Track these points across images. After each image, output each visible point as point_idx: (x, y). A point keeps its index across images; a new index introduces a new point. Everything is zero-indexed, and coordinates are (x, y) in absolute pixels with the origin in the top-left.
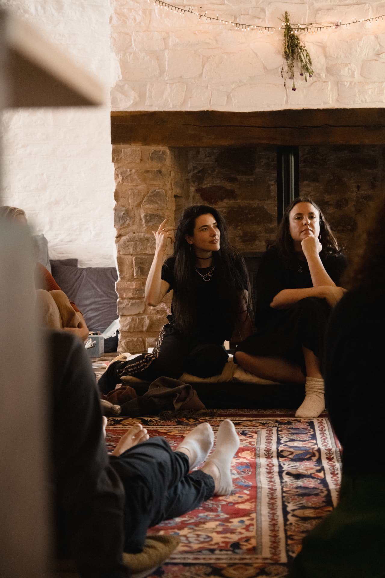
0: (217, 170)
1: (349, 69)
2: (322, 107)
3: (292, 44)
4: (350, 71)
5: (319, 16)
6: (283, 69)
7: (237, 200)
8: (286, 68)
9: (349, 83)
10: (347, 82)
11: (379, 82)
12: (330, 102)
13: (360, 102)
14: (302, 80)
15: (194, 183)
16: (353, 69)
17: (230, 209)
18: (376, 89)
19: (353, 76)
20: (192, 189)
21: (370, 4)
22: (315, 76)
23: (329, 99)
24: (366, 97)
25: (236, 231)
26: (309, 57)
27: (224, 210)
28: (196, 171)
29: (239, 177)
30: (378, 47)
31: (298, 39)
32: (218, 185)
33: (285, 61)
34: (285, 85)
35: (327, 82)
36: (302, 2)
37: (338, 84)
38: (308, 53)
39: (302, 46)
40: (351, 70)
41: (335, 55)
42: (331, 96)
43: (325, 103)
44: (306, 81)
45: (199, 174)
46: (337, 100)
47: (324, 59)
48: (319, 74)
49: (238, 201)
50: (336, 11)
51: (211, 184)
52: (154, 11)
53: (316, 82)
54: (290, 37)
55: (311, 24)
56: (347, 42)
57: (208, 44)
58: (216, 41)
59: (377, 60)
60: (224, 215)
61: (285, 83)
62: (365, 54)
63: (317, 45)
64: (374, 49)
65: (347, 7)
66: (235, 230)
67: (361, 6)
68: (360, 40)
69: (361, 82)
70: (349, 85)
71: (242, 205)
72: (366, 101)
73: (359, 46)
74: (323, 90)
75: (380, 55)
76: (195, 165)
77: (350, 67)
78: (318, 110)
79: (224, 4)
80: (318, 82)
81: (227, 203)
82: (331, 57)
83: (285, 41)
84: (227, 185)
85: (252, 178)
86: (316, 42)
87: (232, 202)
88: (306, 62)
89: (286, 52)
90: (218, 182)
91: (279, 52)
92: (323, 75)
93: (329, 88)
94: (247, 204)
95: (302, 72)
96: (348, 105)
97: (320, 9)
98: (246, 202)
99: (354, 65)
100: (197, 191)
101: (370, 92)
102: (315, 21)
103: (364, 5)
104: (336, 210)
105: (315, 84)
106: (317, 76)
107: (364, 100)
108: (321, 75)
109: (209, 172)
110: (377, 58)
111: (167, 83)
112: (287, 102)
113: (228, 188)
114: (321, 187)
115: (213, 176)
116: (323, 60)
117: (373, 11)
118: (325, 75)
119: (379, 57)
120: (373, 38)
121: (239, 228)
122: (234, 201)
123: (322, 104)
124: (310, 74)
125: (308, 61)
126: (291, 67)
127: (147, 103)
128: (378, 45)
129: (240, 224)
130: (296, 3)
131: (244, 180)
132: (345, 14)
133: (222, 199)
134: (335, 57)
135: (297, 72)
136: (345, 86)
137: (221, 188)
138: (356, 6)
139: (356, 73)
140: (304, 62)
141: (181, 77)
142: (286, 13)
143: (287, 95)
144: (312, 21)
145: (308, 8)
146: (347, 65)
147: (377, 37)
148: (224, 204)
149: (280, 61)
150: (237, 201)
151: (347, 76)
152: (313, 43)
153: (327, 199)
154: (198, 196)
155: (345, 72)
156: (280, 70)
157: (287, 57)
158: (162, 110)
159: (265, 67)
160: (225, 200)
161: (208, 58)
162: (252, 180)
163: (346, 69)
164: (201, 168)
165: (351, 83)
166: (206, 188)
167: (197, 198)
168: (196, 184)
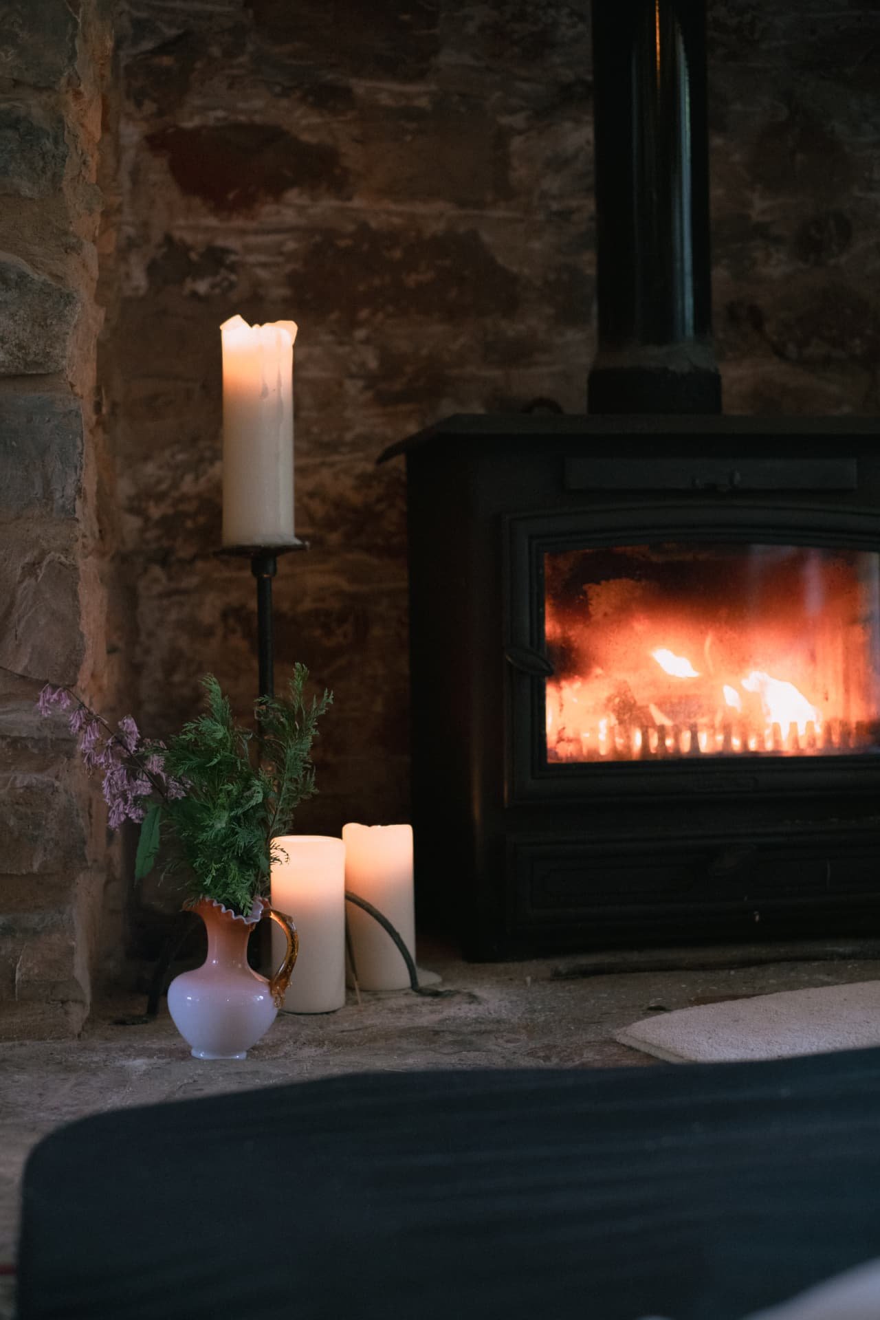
0: (250, 48)
7: (349, 198)
15: (139, 104)
17: (318, 238)
20: (132, 133)
25: (347, 349)
27: (291, 246)
28: (147, 45)
29: (360, 87)
32: (258, 119)
45: (167, 61)
49: (357, 203)
51: (220, 114)
60: (289, 268)
66: (341, 343)
71: (373, 224)
76: (143, 15)
81: (301, 210)
84: (304, 122)
85: (420, 94)
87: (325, 206)
90: (258, 103)
94: (396, 221)
98: (393, 207)
100: (154, 142)
104: (802, 266)
109: (215, 51)
113: (306, 137)
114: (736, 157)
115: (235, 72)
121: (360, 334)
122: (335, 203)
129: (364, 314)
131: (385, 100)
133: (276, 188)
137: (273, 136)
148: (289, 216)
150: (349, 204)
154: (157, 170)
160: (292, 195)
162: (423, 102)
164: (172, 32)
166: (197, 131)
167: (153, 177)
168: (149, 107)
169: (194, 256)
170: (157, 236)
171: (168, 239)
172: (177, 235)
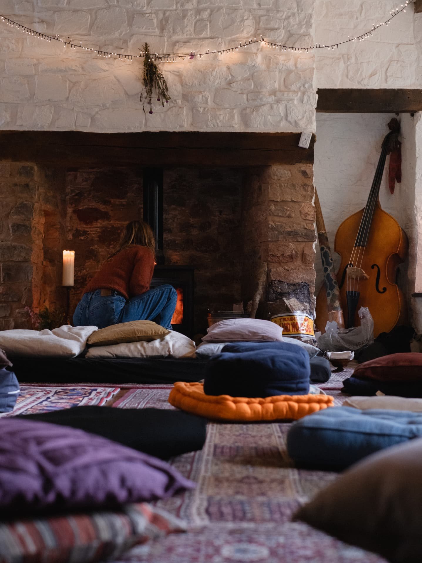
0: (92, 194)
1: (203, 96)
2: (178, 130)
3: (151, 72)
4: (204, 99)
5: (176, 47)
6: (142, 94)
7: (110, 221)
8: (145, 95)
9: (202, 108)
10: (201, 108)
11: (231, 109)
12: (185, 126)
13: (213, 126)
14: (160, 105)
15: (72, 205)
16: (206, 96)
17: (104, 229)
18: (228, 115)
19: (206, 102)
20: (70, 210)
21: (222, 38)
22: (172, 102)
23: (184, 123)
24: (218, 121)
25: (109, 249)
26: (166, 84)
27: (99, 230)
28: (73, 194)
29: (112, 201)
30: (230, 77)
31: (156, 68)
32: (93, 207)
33: (144, 87)
34: (143, 109)
35: (183, 107)
36: (161, 35)
37: (193, 109)
38: (164, 80)
39: (159, 74)
40: (205, 97)
41: (190, 83)
42: (186, 120)
43: (181, 126)
44: (163, 106)
45: (77, 197)
46: (192, 124)
47: (181, 87)
48: (175, 101)
49: (111, 222)
50: (191, 44)
51: (86, 206)
52: (26, 40)
53: (172, 107)
54: (149, 66)
55: (169, 55)
56: (201, 72)
57: (75, 70)
58: (82, 68)
59: (229, 89)
60: (98, 234)
61: (143, 107)
62: (218, 83)
63: (175, 74)
64: (226, 79)
65: (202, 40)
66: (108, 248)
67: (214, 40)
68: (214, 70)
69: (214, 108)
70: (203, 111)
71: (115, 226)
72: (218, 125)
73: (212, 76)
74: (179, 114)
75: (231, 85)
76: (72, 189)
77: (203, 94)
78: (174, 133)
79: (90, 35)
80: (174, 108)
81: (101, 224)
82: (187, 85)
83: (144, 70)
84: (102, 207)
85: (124, 201)
86: (173, 71)
87: (105, 223)
88: (163, 89)
89: (145, 79)
90: (93, 204)
91: (139, 79)
92: (179, 102)
93: (185, 113)
94: (119, 225)
95: (159, 97)
96: (201, 128)
97: (177, 42)
98: (118, 222)
99: (208, 93)
100: (74, 212)
101: (222, 118)
102: (173, 52)
103: (217, 39)
104: (200, 232)
105: (171, 109)
106: (173, 102)
107: (216, 124)
108: (178, 101)
109: (86, 195)
110: (229, 87)
111: (37, 106)
112: (146, 125)
113: (102, 210)
114: (187, 211)
115: (89, 198)
116: (179, 88)
117: (225, 44)
118: (182, 101)
119: (231, 86)
120: (225, 69)
121: (112, 246)
122: (107, 222)
123: (178, 128)
124: (166, 100)
125: (164, 87)
126: (149, 92)
127: (19, 122)
128: (230, 76)
129: (112, 243)
130: (155, 36)
131: (117, 203)
132: (200, 47)
133: (96, 220)
134: (190, 85)
135: (154, 97)
136: (199, 111)
137: (96, 210)
138: (210, 40)
139: (209, 100)
140: (162, 88)
141: (49, 100)
142: (146, 44)
143: (146, 119)
144: (170, 52)
145: (166, 40)
146: (201, 92)
147: (229, 68)
148: (99, 225)
149: (139, 87)
150: (110, 222)
151: (201, 103)
152: (170, 72)
153: (193, 222)
154: (75, 217)
155: (199, 99)
156: (139, 96)
157: (145, 83)
158: (32, 130)
159: (126, 93)
160: (99, 221)
161: (74, 83)
162: (124, 203)
163: (200, 96)
164: (77, 192)
165: (204, 109)
166: (82, 209)
167: (74, 218)
168: (74, 205)
169: (81, 232)
170: (74, 229)
171: (77, 229)
172: (78, 228)
